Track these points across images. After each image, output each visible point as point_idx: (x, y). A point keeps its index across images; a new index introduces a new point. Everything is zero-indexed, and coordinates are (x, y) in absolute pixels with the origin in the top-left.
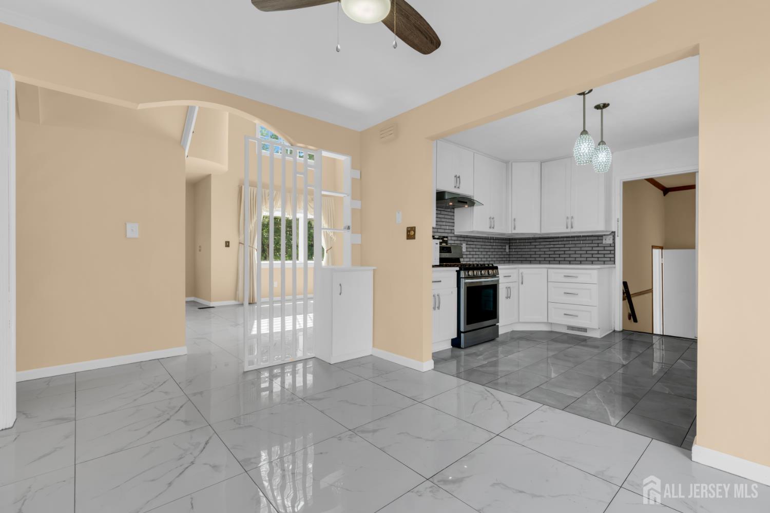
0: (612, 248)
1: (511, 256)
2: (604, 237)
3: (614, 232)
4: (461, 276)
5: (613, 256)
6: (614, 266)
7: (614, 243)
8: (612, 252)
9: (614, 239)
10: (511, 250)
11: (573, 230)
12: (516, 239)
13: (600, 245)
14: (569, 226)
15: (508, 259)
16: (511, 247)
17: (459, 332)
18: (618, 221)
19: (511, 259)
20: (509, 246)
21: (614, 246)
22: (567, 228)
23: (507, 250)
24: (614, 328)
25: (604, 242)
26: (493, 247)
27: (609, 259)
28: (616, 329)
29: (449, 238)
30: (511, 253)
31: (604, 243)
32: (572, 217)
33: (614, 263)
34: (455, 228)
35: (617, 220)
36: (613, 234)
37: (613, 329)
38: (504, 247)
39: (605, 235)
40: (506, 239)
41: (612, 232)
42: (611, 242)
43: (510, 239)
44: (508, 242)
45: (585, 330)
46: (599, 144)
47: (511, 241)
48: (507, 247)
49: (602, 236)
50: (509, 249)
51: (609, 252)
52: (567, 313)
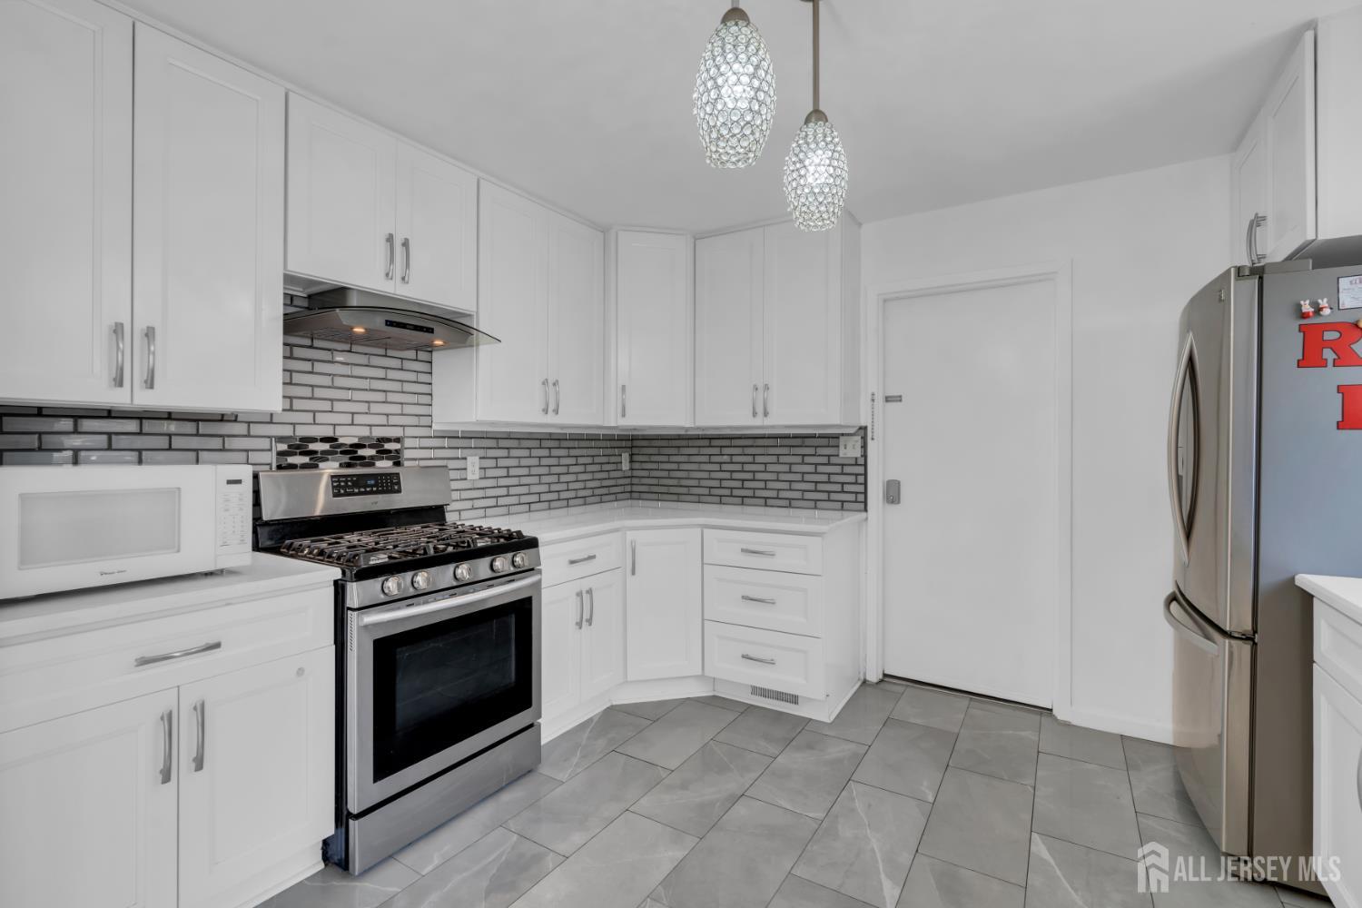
0: (860, 470)
1: (635, 481)
2: (842, 438)
3: (866, 428)
4: (349, 603)
5: (861, 489)
6: (864, 514)
7: (865, 456)
8: (861, 479)
9: (864, 447)
10: (636, 466)
11: (768, 422)
12: (645, 438)
13: (833, 460)
14: (760, 410)
15: (628, 488)
16: (636, 458)
17: (342, 816)
18: (873, 400)
19: (635, 488)
20: (631, 455)
21: (865, 465)
22: (755, 414)
23: (625, 466)
24: (865, 674)
25: (842, 452)
26: (597, 460)
27: (852, 497)
28: (868, 678)
29: (408, 443)
30: (636, 473)
31: (841, 455)
32: (767, 388)
33: (866, 510)
34: (436, 411)
35: (870, 397)
36: (862, 431)
37: (862, 678)
38: (613, 459)
39: (843, 435)
40: (621, 438)
41: (861, 428)
42: (858, 453)
43: (634, 438)
44: (629, 444)
45: (794, 699)
46: (807, 121)
47: (636, 443)
48: (625, 457)
49: (836, 437)
50: (631, 461)
51: (852, 479)
52: (752, 655)
